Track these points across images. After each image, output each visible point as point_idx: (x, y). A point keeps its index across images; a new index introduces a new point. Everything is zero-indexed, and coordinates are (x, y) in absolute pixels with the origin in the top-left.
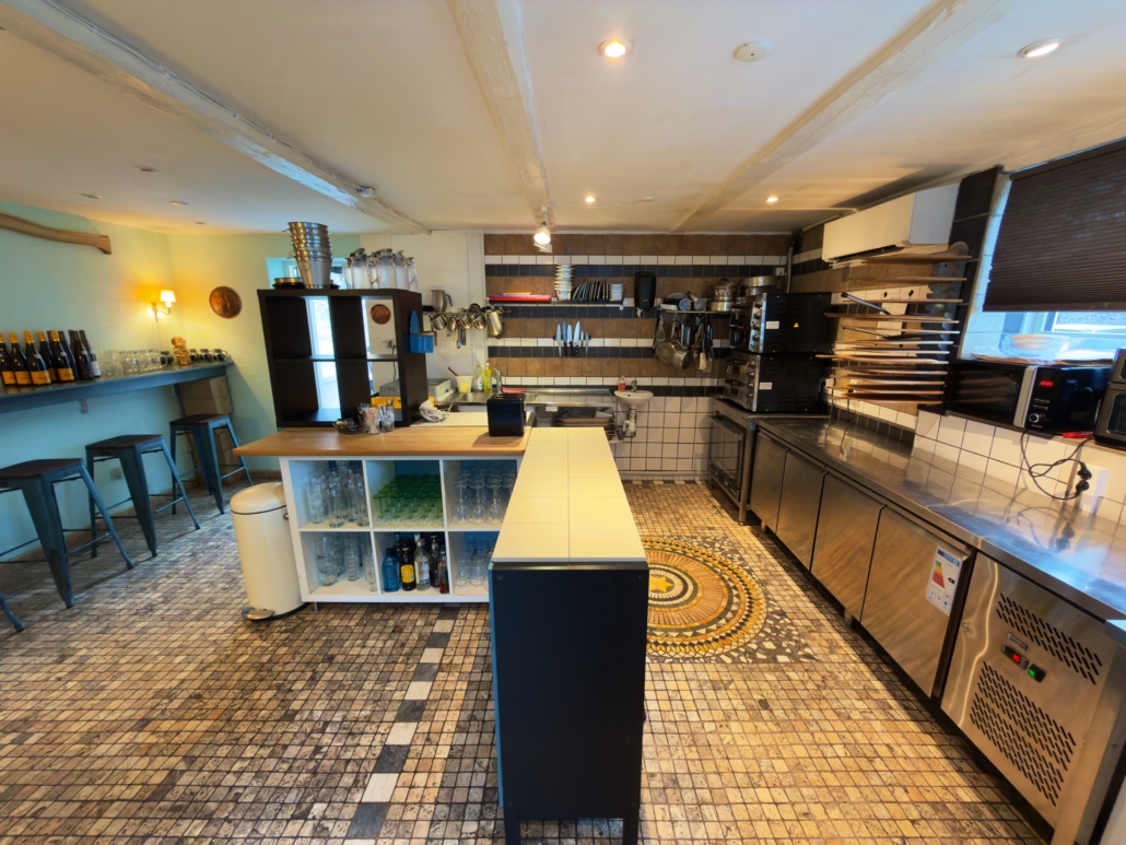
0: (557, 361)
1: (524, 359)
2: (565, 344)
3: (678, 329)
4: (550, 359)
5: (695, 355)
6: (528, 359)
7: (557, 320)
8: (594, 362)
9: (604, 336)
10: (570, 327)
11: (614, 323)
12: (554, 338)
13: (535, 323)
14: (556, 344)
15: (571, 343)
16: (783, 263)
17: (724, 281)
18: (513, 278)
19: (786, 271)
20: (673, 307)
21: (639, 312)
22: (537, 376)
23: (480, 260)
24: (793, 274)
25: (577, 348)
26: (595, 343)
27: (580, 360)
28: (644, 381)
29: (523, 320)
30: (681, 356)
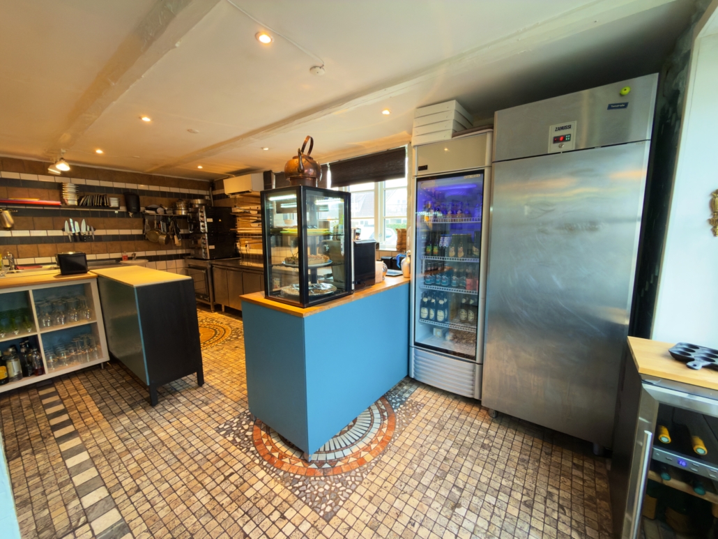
0: (68, 245)
1: (35, 245)
2: (74, 234)
3: (158, 224)
4: (62, 244)
5: (171, 237)
7: (64, 218)
8: (100, 244)
9: (105, 228)
10: (76, 222)
11: (113, 221)
12: (63, 230)
13: (45, 220)
15: (79, 233)
16: (208, 194)
17: (180, 200)
19: (210, 198)
20: (152, 212)
21: (131, 214)
24: (214, 199)
25: (84, 236)
26: (99, 232)
27: (89, 243)
28: (139, 254)
30: (163, 238)
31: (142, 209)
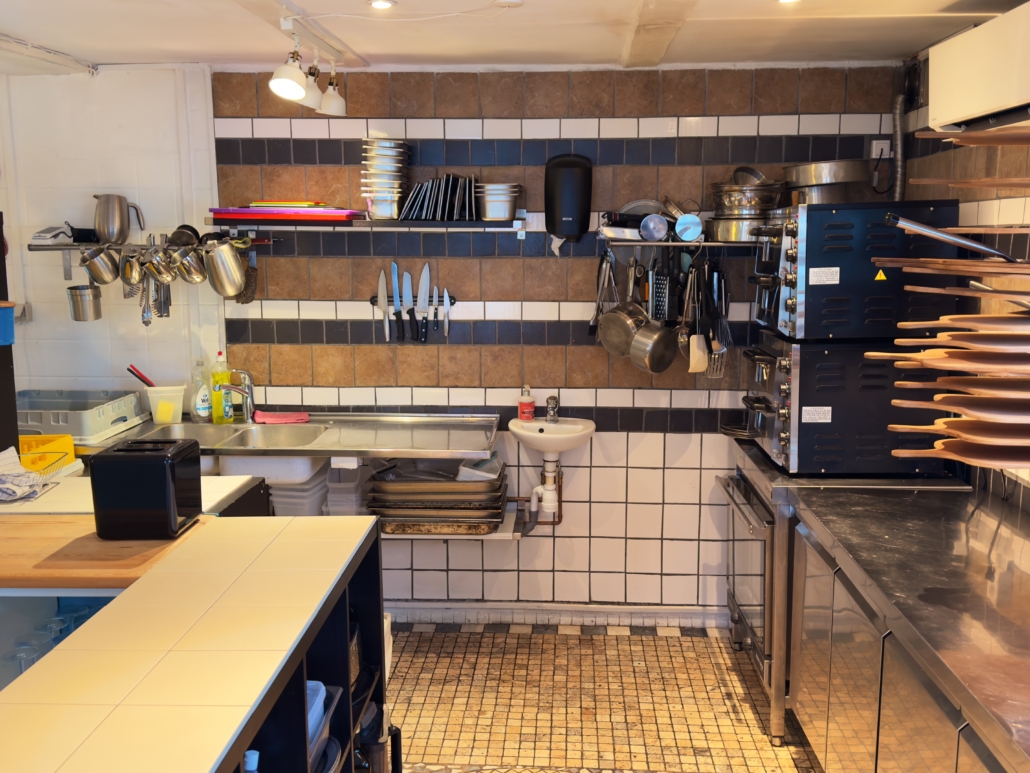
0: (381, 352)
1: (306, 348)
2: (398, 314)
3: (640, 282)
4: (366, 347)
6: (317, 348)
7: (379, 261)
8: (463, 353)
9: (483, 297)
10: (407, 277)
11: (507, 269)
12: (374, 301)
13: (331, 269)
14: (379, 315)
15: (411, 312)
16: (887, 130)
18: (279, 168)
19: (893, 148)
20: (629, 234)
21: (556, 243)
22: (337, 385)
23: (206, 129)
25: (425, 322)
26: (466, 311)
27: (431, 349)
28: (573, 398)
29: (303, 261)
31: (597, 222)
